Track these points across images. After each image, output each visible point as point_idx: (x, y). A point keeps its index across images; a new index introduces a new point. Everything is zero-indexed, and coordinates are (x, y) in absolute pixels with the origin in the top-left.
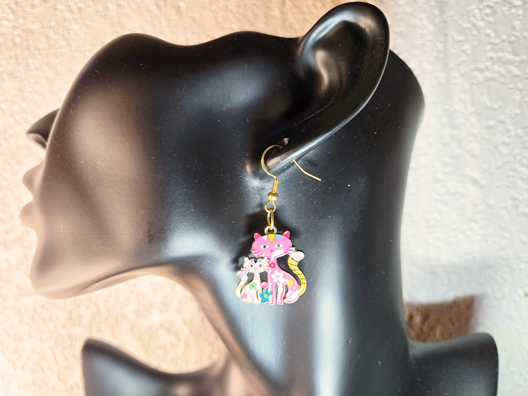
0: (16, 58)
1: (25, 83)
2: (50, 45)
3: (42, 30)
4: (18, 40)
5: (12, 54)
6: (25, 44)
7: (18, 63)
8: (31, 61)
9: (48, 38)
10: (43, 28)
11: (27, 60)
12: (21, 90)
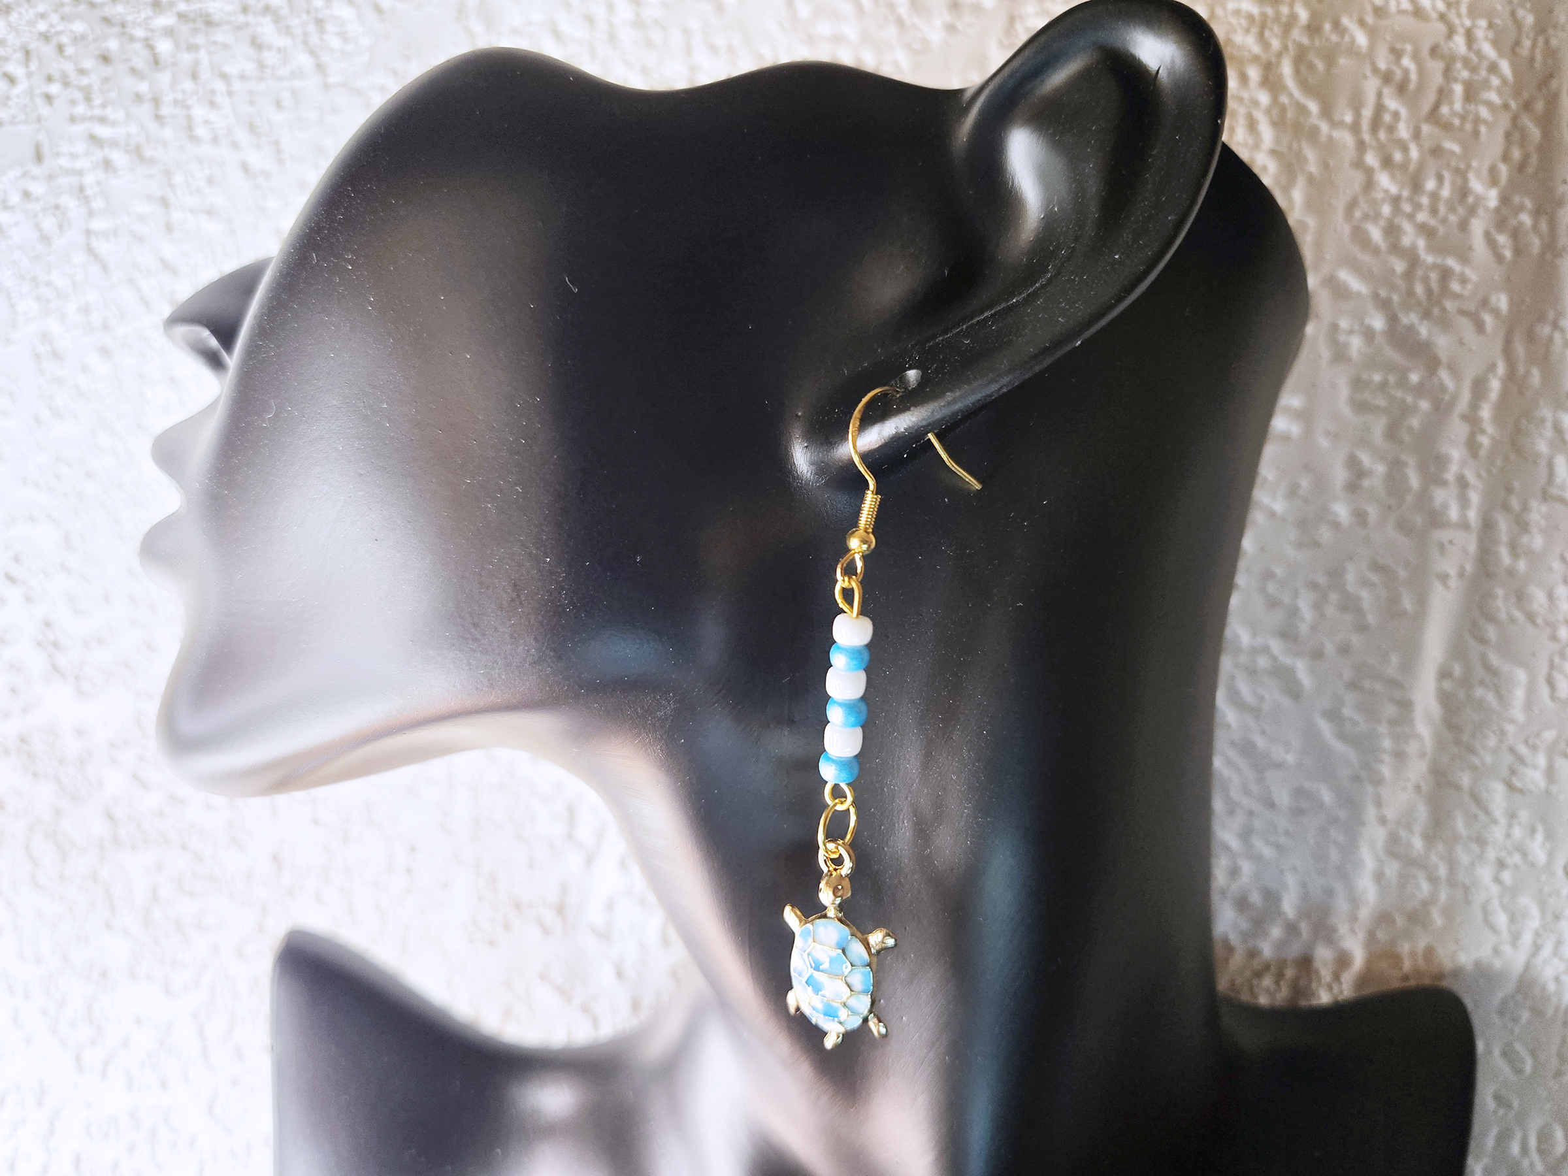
0: (156, 101)
1: (178, 179)
2: (261, 66)
3: (242, 19)
4: (164, 46)
5: (143, 87)
6: (186, 58)
7: (158, 118)
8: (199, 112)
9: (257, 44)
10: (245, 10)
11: (188, 107)
12: (164, 202)
